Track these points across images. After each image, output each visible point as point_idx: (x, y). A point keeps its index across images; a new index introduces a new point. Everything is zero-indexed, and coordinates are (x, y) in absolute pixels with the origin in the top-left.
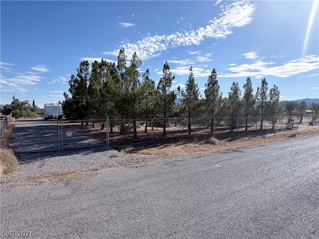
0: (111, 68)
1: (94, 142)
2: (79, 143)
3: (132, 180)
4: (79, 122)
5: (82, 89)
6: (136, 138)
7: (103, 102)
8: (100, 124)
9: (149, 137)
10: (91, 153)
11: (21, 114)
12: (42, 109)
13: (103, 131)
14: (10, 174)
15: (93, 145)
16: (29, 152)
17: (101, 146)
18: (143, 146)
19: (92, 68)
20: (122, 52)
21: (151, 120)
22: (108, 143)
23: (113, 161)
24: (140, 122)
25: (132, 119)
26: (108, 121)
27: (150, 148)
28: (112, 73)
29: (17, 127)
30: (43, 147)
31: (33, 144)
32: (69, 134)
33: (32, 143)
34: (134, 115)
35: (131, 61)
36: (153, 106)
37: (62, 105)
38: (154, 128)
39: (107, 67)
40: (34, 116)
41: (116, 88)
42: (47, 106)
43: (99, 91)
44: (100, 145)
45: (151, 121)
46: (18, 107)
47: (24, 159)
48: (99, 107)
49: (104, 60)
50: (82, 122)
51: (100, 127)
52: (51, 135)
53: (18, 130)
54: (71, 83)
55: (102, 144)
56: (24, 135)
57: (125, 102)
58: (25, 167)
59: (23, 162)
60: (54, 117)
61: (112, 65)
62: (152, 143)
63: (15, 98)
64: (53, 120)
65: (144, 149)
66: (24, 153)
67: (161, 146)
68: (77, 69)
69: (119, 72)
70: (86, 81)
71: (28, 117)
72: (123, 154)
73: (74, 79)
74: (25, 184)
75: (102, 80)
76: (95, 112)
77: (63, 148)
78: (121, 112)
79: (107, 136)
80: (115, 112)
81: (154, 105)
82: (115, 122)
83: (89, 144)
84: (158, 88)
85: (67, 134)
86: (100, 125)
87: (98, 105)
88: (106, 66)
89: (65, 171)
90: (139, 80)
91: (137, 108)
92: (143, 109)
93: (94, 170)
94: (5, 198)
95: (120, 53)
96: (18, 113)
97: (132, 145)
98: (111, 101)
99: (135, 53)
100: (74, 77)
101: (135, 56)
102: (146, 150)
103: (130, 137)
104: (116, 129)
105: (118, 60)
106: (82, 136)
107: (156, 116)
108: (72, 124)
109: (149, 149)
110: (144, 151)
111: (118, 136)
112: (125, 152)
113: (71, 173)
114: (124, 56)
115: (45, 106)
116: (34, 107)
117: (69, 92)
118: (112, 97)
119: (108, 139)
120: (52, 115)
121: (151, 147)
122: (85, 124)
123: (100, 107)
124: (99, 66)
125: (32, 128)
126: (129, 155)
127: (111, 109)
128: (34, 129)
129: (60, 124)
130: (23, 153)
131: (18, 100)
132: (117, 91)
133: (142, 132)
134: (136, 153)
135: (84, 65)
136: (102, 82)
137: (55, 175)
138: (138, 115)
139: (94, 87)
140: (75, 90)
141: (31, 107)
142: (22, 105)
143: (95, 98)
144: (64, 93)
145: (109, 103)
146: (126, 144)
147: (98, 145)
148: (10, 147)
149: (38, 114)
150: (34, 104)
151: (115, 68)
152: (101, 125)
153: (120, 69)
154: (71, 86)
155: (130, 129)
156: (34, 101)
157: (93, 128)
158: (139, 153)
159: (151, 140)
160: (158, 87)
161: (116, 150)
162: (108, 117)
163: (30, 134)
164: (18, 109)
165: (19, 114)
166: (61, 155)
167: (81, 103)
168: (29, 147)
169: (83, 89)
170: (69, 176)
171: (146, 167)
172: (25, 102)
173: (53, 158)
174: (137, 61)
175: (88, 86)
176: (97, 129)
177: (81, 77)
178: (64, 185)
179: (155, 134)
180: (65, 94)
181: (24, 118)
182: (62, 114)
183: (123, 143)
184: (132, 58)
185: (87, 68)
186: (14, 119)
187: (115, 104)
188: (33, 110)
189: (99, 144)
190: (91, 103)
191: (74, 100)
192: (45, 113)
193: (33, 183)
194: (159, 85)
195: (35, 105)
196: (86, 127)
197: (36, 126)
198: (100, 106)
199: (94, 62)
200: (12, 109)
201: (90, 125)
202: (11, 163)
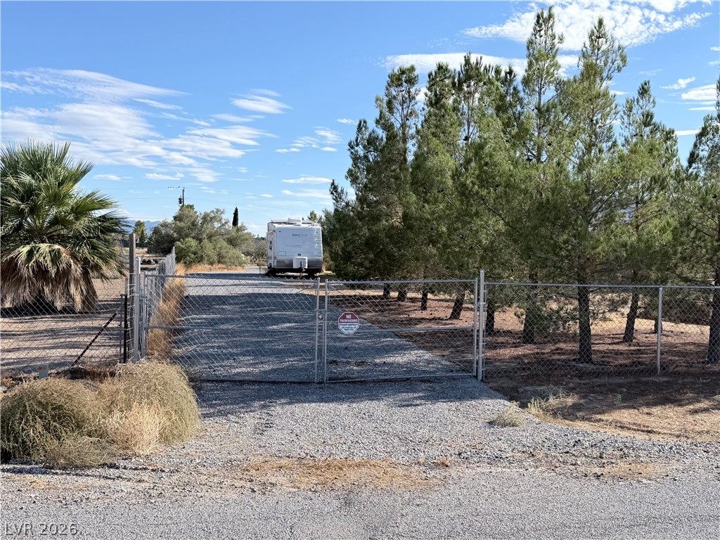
0: (497, 89)
1: (429, 362)
2: (378, 361)
3: (582, 525)
4: (376, 287)
5: (392, 171)
6: (590, 361)
7: (465, 216)
8: (447, 297)
9: (645, 358)
10: (418, 402)
11: (200, 253)
12: (259, 239)
13: (459, 324)
14: (177, 444)
15: (424, 372)
16: (227, 378)
17: (453, 379)
18: (619, 396)
19: (429, 93)
20: (543, 21)
21: (657, 289)
22: (481, 370)
23: (499, 442)
24: (609, 296)
25: (576, 285)
26: (482, 287)
27: (648, 405)
28: (501, 108)
29: (191, 294)
30: (267, 367)
31: (237, 355)
32: (349, 327)
33: (235, 351)
34: (582, 268)
35: (583, 54)
36: (668, 236)
37: (322, 226)
38: (667, 326)
39: (485, 84)
40: (236, 263)
41: (515, 163)
42: (278, 228)
43: (453, 177)
44: (450, 374)
45: (657, 296)
46: (192, 229)
47: (214, 402)
48: (449, 235)
49: (473, 60)
50: (387, 289)
51: (448, 307)
52: (288, 328)
53: (194, 305)
54: (357, 151)
55: (457, 371)
56: (212, 323)
57: (552, 216)
58: (216, 426)
59: (212, 411)
60: (295, 266)
61: (503, 74)
62: (659, 387)
63: (186, 203)
64: (295, 277)
65: (625, 407)
66: (212, 381)
67: (699, 402)
68: (377, 100)
69: (529, 103)
70: (405, 141)
71: (219, 262)
72: (537, 420)
73: (368, 134)
74: (221, 483)
75: (464, 135)
76: (434, 251)
77: (326, 376)
78: (534, 254)
79: (478, 344)
80: (510, 254)
81: (673, 231)
82: (508, 291)
83: (410, 368)
84: (693, 158)
85: (341, 327)
86: (446, 301)
87: (444, 229)
88: (480, 81)
89: (337, 457)
90: (611, 128)
91: (598, 241)
92: (624, 245)
93: (437, 465)
94: (169, 522)
95: (535, 29)
96: (192, 249)
97: (571, 385)
98: (495, 212)
99: (601, 23)
100: (366, 128)
101: (598, 33)
102: (632, 411)
103: (564, 354)
104: (509, 319)
105: (529, 56)
106: (385, 336)
107: (679, 276)
108: (352, 293)
109: (646, 410)
110: (626, 416)
111: (516, 346)
112: (546, 410)
113: (358, 465)
114: (553, 37)
115: (272, 231)
116: (238, 230)
117: (348, 182)
118: (501, 197)
119: (479, 355)
120: (289, 258)
121: (655, 404)
122: (394, 294)
123: (452, 237)
124: (454, 84)
125: (231, 302)
126: (561, 424)
127: (492, 243)
128: (237, 304)
129: (322, 293)
130: (208, 381)
131: (191, 207)
132: (520, 173)
133: (613, 338)
134: (589, 420)
135: (401, 85)
136: (461, 143)
137: (307, 464)
138: (599, 268)
139: (432, 162)
140: (368, 174)
141: (228, 232)
142: (205, 225)
143: (436, 201)
144: (333, 184)
145: (486, 222)
146: (548, 382)
147: (444, 374)
148: (176, 358)
149: (247, 254)
150: (235, 222)
151: (515, 89)
152: (452, 301)
153: (534, 90)
154: (356, 159)
155: (565, 322)
156: (236, 210)
157: (424, 312)
158: (601, 420)
159: (651, 371)
160: (692, 155)
161: (510, 400)
162: (482, 272)
163: (227, 320)
164: (193, 238)
165: (195, 253)
166: (322, 400)
167: (387, 221)
168: (225, 363)
169: (394, 171)
170: (353, 475)
171: (639, 481)
172: (212, 215)
173: (297, 408)
174: (606, 53)
175: (410, 158)
176: (436, 315)
177: (388, 127)
178: (336, 503)
179: (670, 350)
180: (334, 188)
181: (207, 266)
182: (321, 258)
183: (537, 375)
184: (588, 44)
185: (409, 92)
186: (180, 269)
187: (507, 224)
188: (232, 242)
189: (447, 372)
190: (421, 219)
191: (362, 208)
192: (270, 253)
193: (242, 483)
194: (695, 146)
195: (239, 225)
196: (399, 305)
197: (243, 296)
198: (451, 230)
199: (435, 68)
200: (175, 235)
201: (413, 300)
202: (180, 411)
